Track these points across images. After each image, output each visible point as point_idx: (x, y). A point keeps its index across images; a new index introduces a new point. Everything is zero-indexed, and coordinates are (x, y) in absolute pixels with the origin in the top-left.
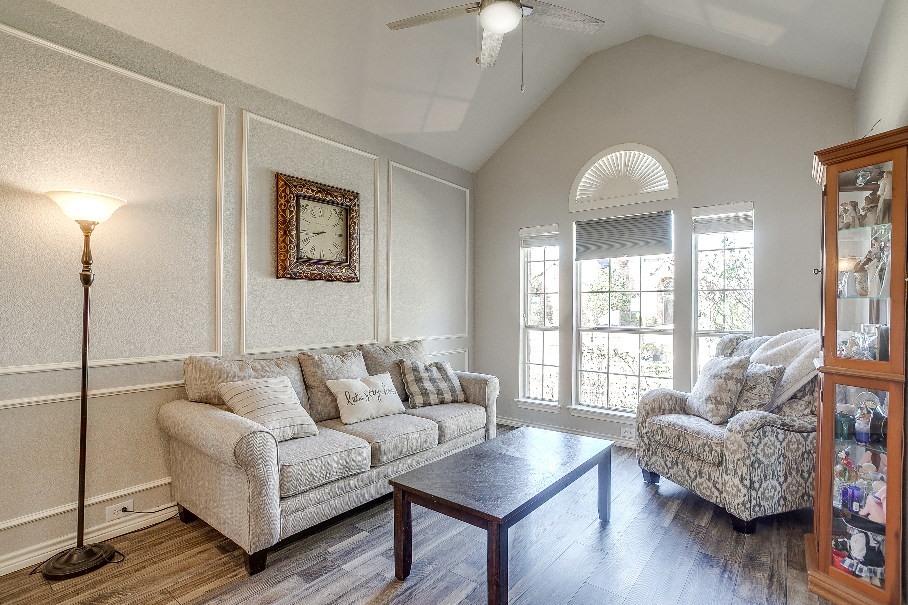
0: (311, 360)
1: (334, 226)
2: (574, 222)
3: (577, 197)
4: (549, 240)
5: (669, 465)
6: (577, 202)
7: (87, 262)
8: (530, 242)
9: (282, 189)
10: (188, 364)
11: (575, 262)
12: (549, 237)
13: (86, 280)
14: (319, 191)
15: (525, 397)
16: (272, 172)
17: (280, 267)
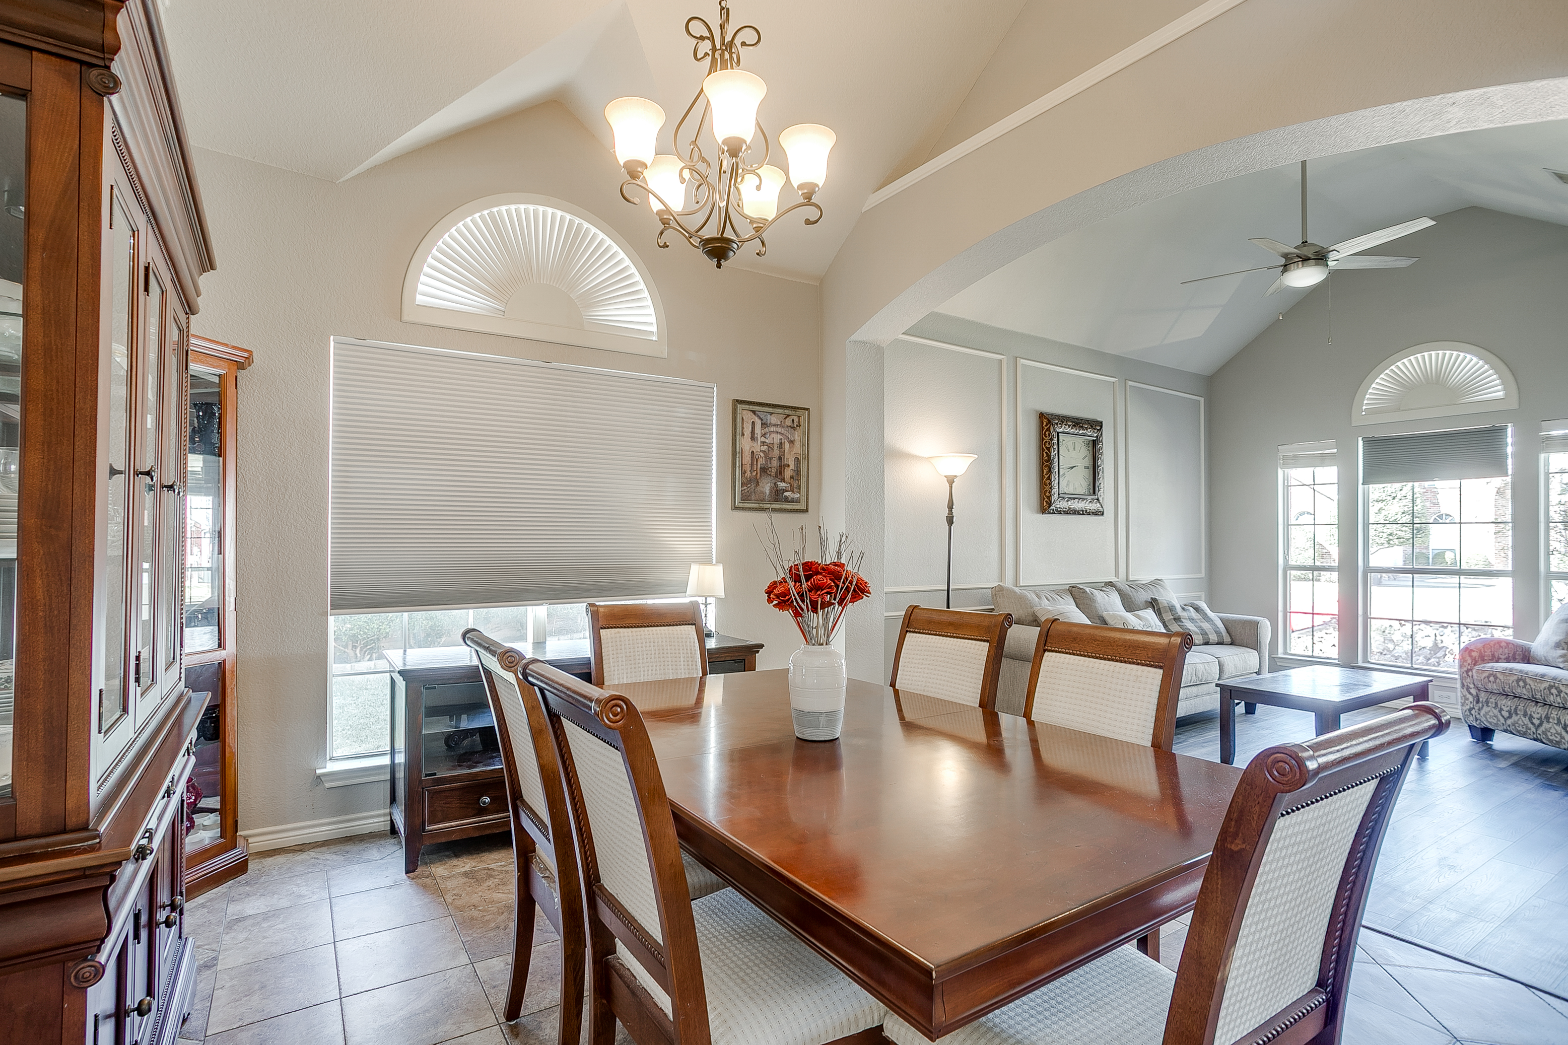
0: (1083, 592)
1: (1083, 459)
2: (1360, 439)
3: (1364, 407)
4: (1323, 460)
5: (1506, 714)
6: (1364, 413)
7: (951, 507)
8: (1296, 461)
9: (1046, 428)
10: (999, 591)
11: (1360, 487)
12: (1323, 456)
13: (950, 521)
14: (1074, 425)
15: (1285, 653)
16: (1037, 411)
17: (1045, 504)
